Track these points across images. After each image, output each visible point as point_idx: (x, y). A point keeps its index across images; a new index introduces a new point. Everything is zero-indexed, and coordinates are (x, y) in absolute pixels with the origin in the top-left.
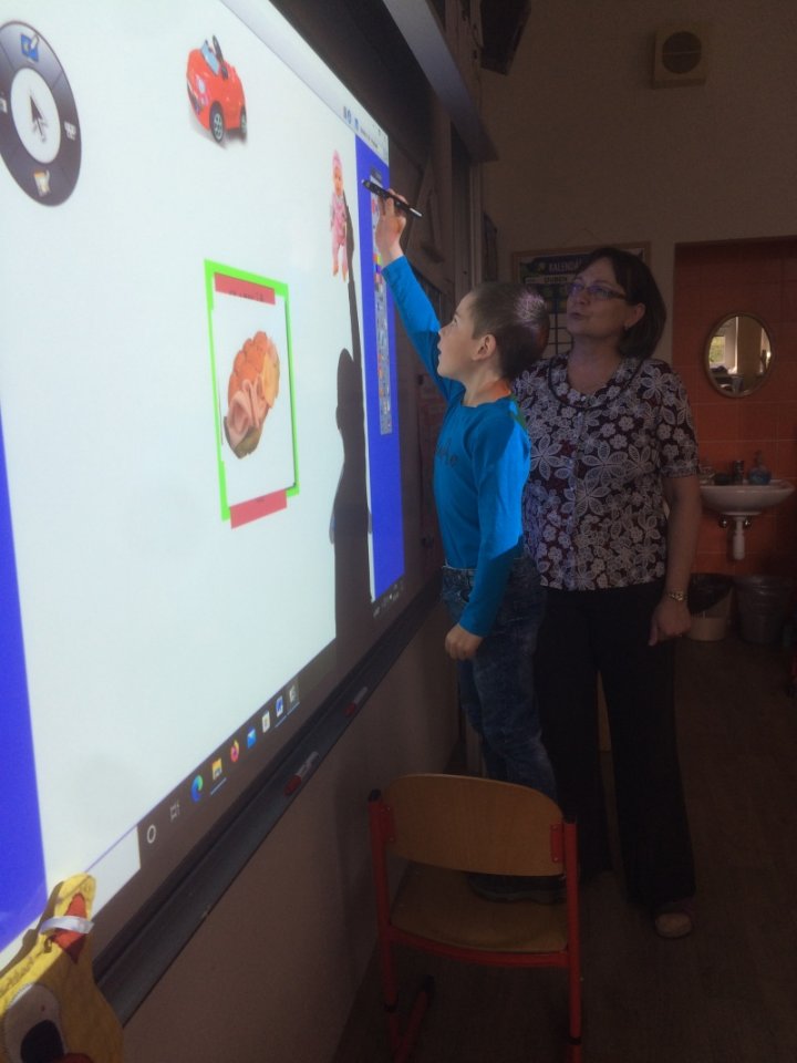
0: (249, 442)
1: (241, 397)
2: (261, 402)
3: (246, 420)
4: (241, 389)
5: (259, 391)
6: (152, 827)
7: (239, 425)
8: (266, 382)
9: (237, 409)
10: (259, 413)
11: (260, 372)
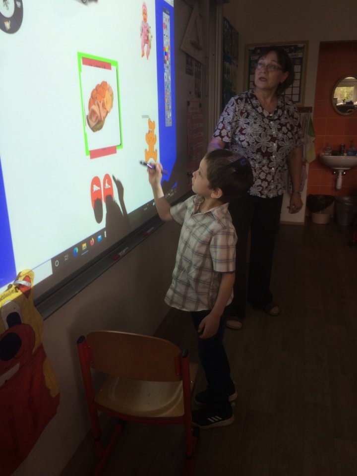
0: (98, 126)
1: (95, 107)
2: (104, 110)
3: (97, 117)
4: (95, 104)
5: (103, 105)
6: (57, 261)
7: (94, 119)
8: (107, 102)
9: (93, 113)
10: (103, 114)
11: (104, 97)
